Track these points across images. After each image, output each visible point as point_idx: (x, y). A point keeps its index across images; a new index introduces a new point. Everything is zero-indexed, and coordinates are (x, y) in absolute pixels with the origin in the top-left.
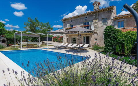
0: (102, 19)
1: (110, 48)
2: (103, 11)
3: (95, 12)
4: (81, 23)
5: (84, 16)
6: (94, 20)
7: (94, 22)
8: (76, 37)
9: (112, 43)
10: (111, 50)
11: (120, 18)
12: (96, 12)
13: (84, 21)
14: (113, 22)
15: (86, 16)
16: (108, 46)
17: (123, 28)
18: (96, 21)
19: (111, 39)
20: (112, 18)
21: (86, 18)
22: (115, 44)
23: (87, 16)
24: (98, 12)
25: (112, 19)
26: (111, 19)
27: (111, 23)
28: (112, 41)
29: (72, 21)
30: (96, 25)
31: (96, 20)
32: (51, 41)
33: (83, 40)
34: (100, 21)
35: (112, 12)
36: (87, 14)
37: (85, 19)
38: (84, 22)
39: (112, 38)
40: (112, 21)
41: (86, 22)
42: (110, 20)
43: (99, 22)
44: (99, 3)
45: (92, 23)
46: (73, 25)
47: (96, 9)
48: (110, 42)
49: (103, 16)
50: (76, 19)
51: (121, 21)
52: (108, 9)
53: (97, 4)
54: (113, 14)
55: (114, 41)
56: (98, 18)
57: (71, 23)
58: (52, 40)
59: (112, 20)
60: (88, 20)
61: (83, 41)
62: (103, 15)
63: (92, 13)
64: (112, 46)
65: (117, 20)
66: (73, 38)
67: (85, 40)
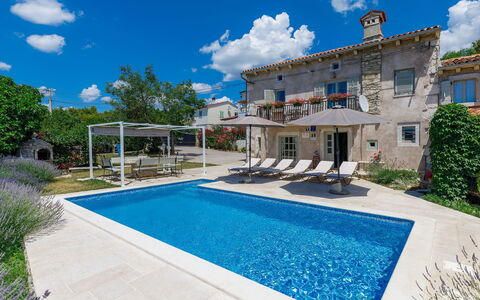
0: (395, 71)
1: (456, 180)
2: (398, 43)
3: (371, 48)
4: (317, 84)
5: (327, 61)
6: (365, 75)
7: (366, 81)
8: (298, 134)
9: (463, 166)
10: (460, 186)
11: (462, 69)
12: (373, 48)
13: (327, 77)
14: (435, 83)
15: (335, 62)
16: (450, 175)
17: (472, 104)
18: (372, 80)
19: (460, 152)
20: (432, 69)
21: (336, 66)
22: (474, 169)
23: (339, 62)
24: (380, 48)
25: (434, 71)
26: (429, 73)
27: (430, 86)
28: (466, 157)
29: (280, 78)
30: (372, 92)
31: (373, 76)
32: (193, 145)
33: (322, 144)
34: (388, 80)
35: (434, 47)
36: (340, 55)
37: (332, 70)
38: (325, 82)
39: (464, 148)
40: (433, 80)
41: (336, 82)
42: (425, 75)
43: (383, 83)
44: (384, 15)
45: (359, 86)
46: (283, 92)
47: (372, 38)
48: (456, 162)
49: (400, 62)
50: (296, 71)
51: (466, 80)
52: (417, 39)
53: (377, 21)
54: (434, 54)
55: (470, 156)
56: (380, 69)
57: (279, 86)
58: (194, 140)
59: (432, 75)
60: (342, 74)
61: (322, 149)
62: (397, 58)
63: (358, 51)
64: (465, 173)
65: (450, 77)
66: (287, 138)
67: (329, 144)
